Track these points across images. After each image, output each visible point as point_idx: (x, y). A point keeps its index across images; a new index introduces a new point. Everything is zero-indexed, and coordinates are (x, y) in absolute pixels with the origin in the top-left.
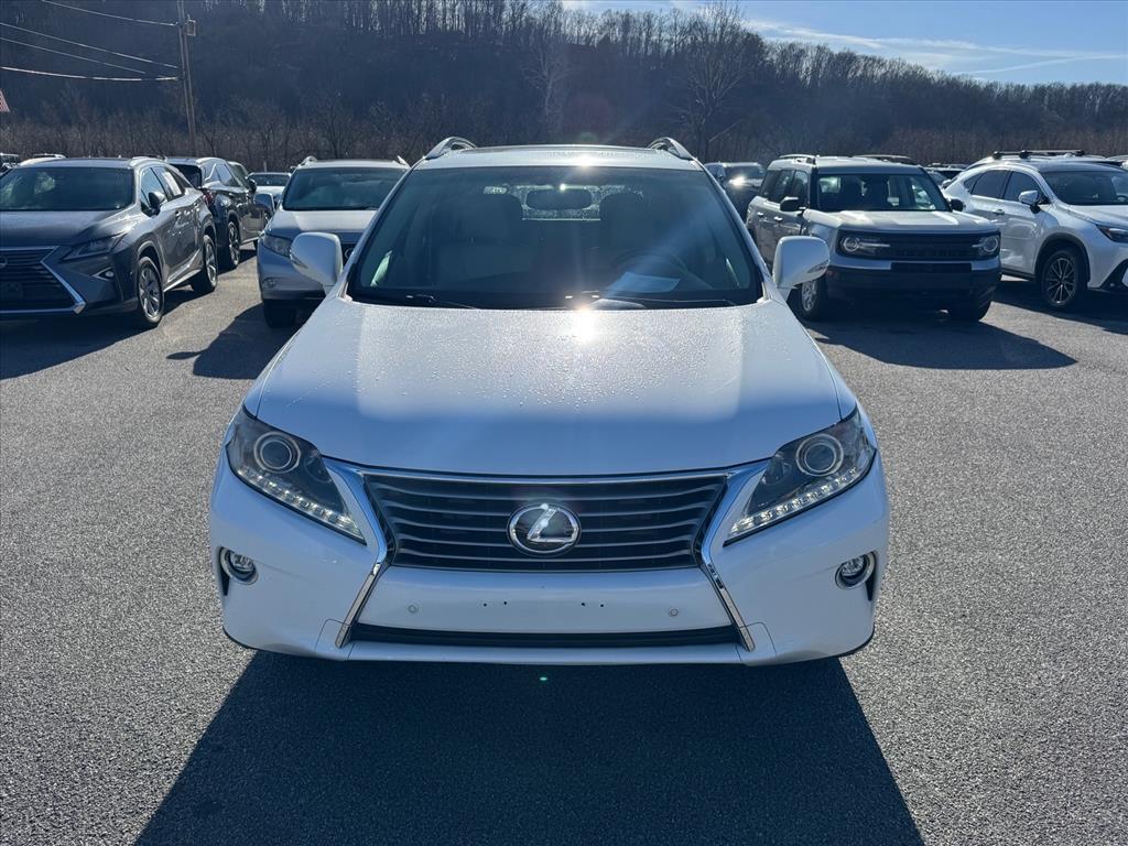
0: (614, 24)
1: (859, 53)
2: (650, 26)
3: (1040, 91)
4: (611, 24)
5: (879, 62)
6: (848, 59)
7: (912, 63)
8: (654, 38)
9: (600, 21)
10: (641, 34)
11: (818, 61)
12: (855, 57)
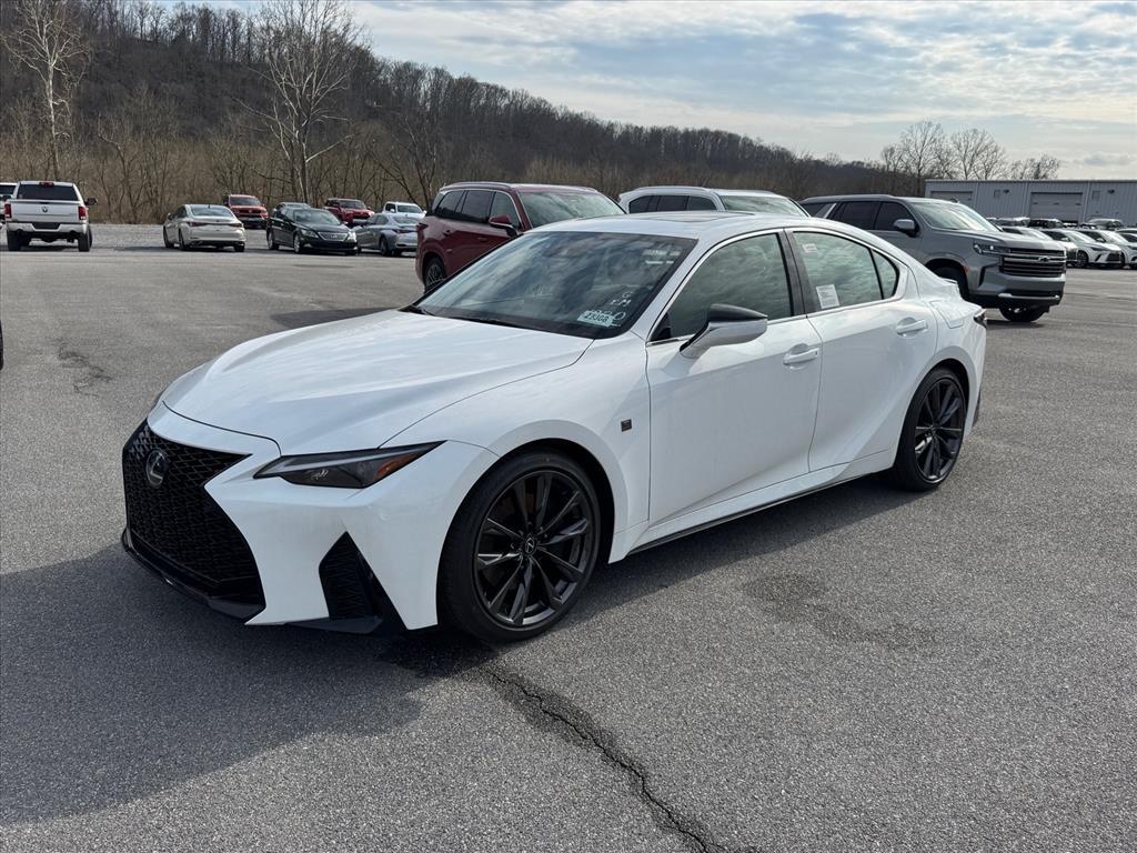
0: (190, 19)
1: (479, 81)
2: (236, 25)
3: (656, 134)
4: (185, 18)
5: (502, 90)
6: (468, 85)
7: (536, 96)
8: (243, 41)
9: (171, 12)
10: (225, 35)
11: (436, 86)
12: (477, 84)
